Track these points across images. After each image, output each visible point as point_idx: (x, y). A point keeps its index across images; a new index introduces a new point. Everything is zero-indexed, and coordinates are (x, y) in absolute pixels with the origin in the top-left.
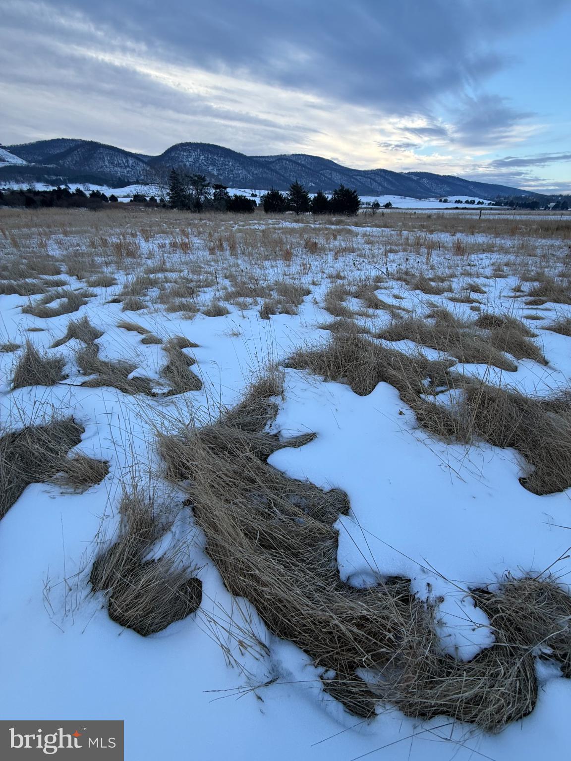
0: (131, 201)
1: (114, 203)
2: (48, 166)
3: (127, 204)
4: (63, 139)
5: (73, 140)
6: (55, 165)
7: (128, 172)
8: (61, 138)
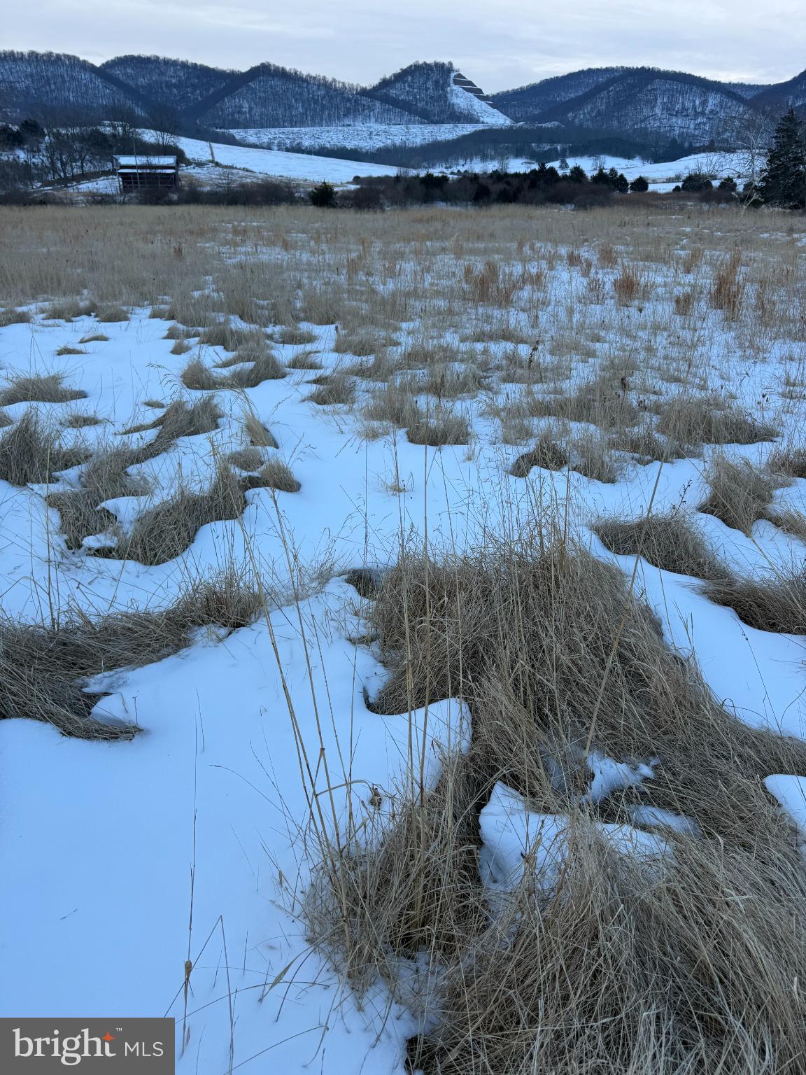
0: (677, 188)
1: (638, 195)
2: (544, 125)
3: (666, 196)
4: (590, 70)
5: (607, 70)
6: (557, 123)
7: (697, 126)
8: (585, 68)
